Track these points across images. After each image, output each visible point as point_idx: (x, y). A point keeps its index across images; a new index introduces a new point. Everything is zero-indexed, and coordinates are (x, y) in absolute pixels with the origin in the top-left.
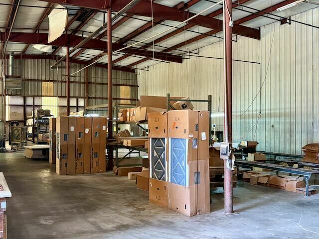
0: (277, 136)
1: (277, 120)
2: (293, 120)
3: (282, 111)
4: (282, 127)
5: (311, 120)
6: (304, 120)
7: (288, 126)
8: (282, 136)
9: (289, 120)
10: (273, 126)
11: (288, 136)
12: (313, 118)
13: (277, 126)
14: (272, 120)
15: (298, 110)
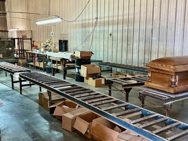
0: (115, 45)
1: (115, 28)
2: (131, 28)
3: (120, 18)
4: (120, 35)
5: (150, 27)
6: (143, 27)
7: (125, 34)
8: (120, 45)
9: (127, 28)
10: (110, 35)
11: (125, 44)
12: (152, 25)
13: (115, 35)
14: (111, 28)
15: (137, 16)
